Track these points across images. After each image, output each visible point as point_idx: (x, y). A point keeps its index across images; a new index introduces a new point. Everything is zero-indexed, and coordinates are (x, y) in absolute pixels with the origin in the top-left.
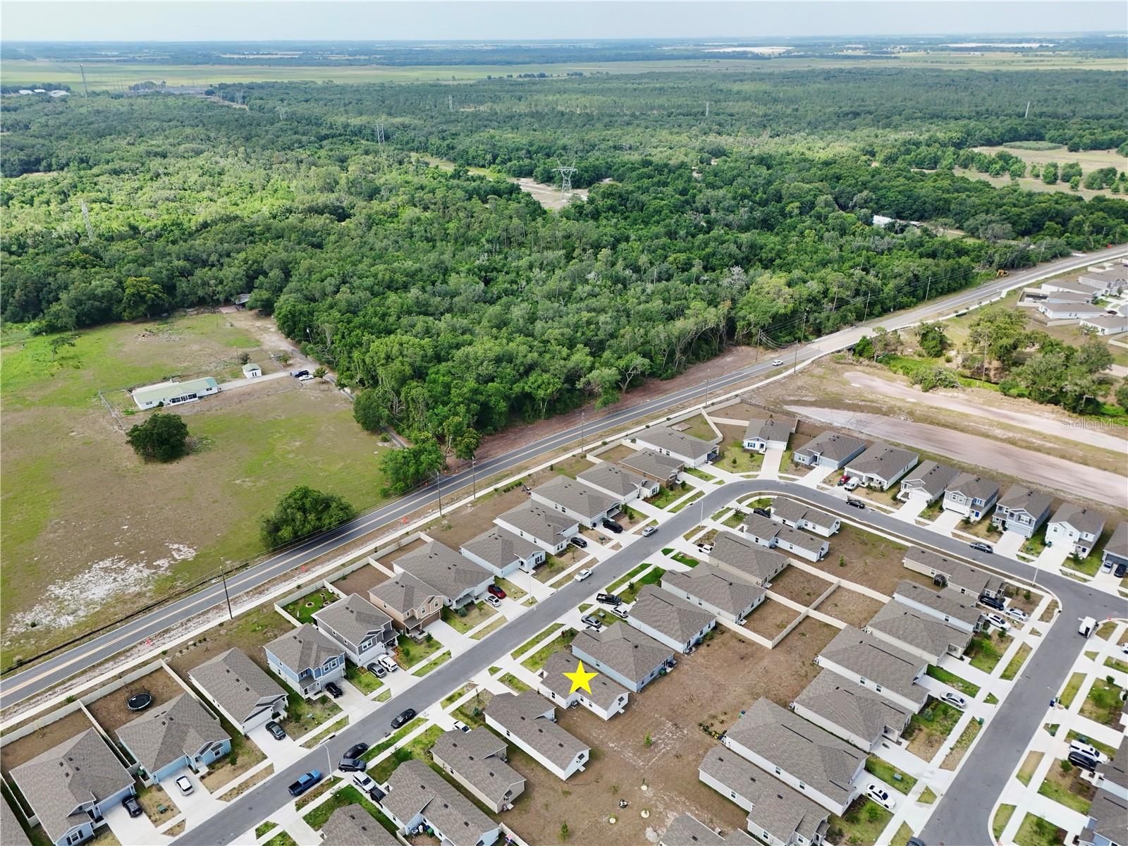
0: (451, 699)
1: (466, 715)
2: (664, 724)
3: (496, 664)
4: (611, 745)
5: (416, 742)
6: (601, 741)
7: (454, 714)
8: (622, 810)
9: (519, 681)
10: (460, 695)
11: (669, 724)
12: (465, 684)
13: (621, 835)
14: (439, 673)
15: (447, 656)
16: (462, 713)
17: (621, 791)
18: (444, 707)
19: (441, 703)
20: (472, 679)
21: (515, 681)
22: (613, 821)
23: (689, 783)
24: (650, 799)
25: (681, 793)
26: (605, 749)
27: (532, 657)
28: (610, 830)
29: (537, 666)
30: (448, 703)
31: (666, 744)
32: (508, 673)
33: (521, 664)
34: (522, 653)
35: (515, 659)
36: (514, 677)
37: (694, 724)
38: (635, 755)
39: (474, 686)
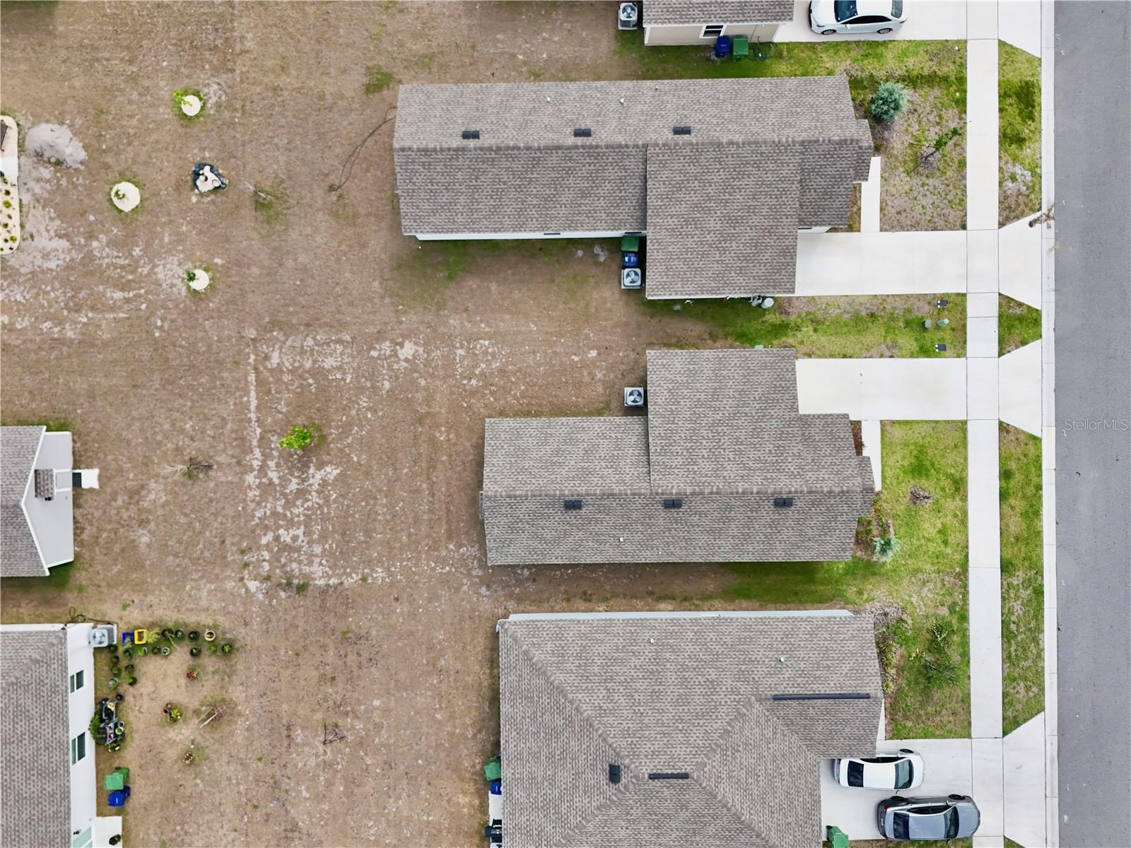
0: (1021, 97)
2: (338, 559)
4: (408, 350)
6: (448, 339)
7: (953, 52)
8: (194, 155)
9: (893, 351)
10: (1011, 139)
11: (319, 574)
12: (1048, 194)
13: (133, 79)
16: (930, 80)
17: (248, 212)
18: (1007, 52)
19: (1035, 62)
20: (1046, 233)
21: (907, 340)
22: (192, 106)
23: (92, 396)
24: (151, 254)
25: (88, 343)
26: (411, 319)
27: (959, 486)
28: (175, 75)
29: (902, 459)
30: (1015, 79)
31: (267, 489)
32: (961, 352)
33: (962, 426)
34: (1005, 475)
35: (1004, 428)
36: (925, 352)
37: (248, 636)
38: (318, 373)
39: (1009, 211)
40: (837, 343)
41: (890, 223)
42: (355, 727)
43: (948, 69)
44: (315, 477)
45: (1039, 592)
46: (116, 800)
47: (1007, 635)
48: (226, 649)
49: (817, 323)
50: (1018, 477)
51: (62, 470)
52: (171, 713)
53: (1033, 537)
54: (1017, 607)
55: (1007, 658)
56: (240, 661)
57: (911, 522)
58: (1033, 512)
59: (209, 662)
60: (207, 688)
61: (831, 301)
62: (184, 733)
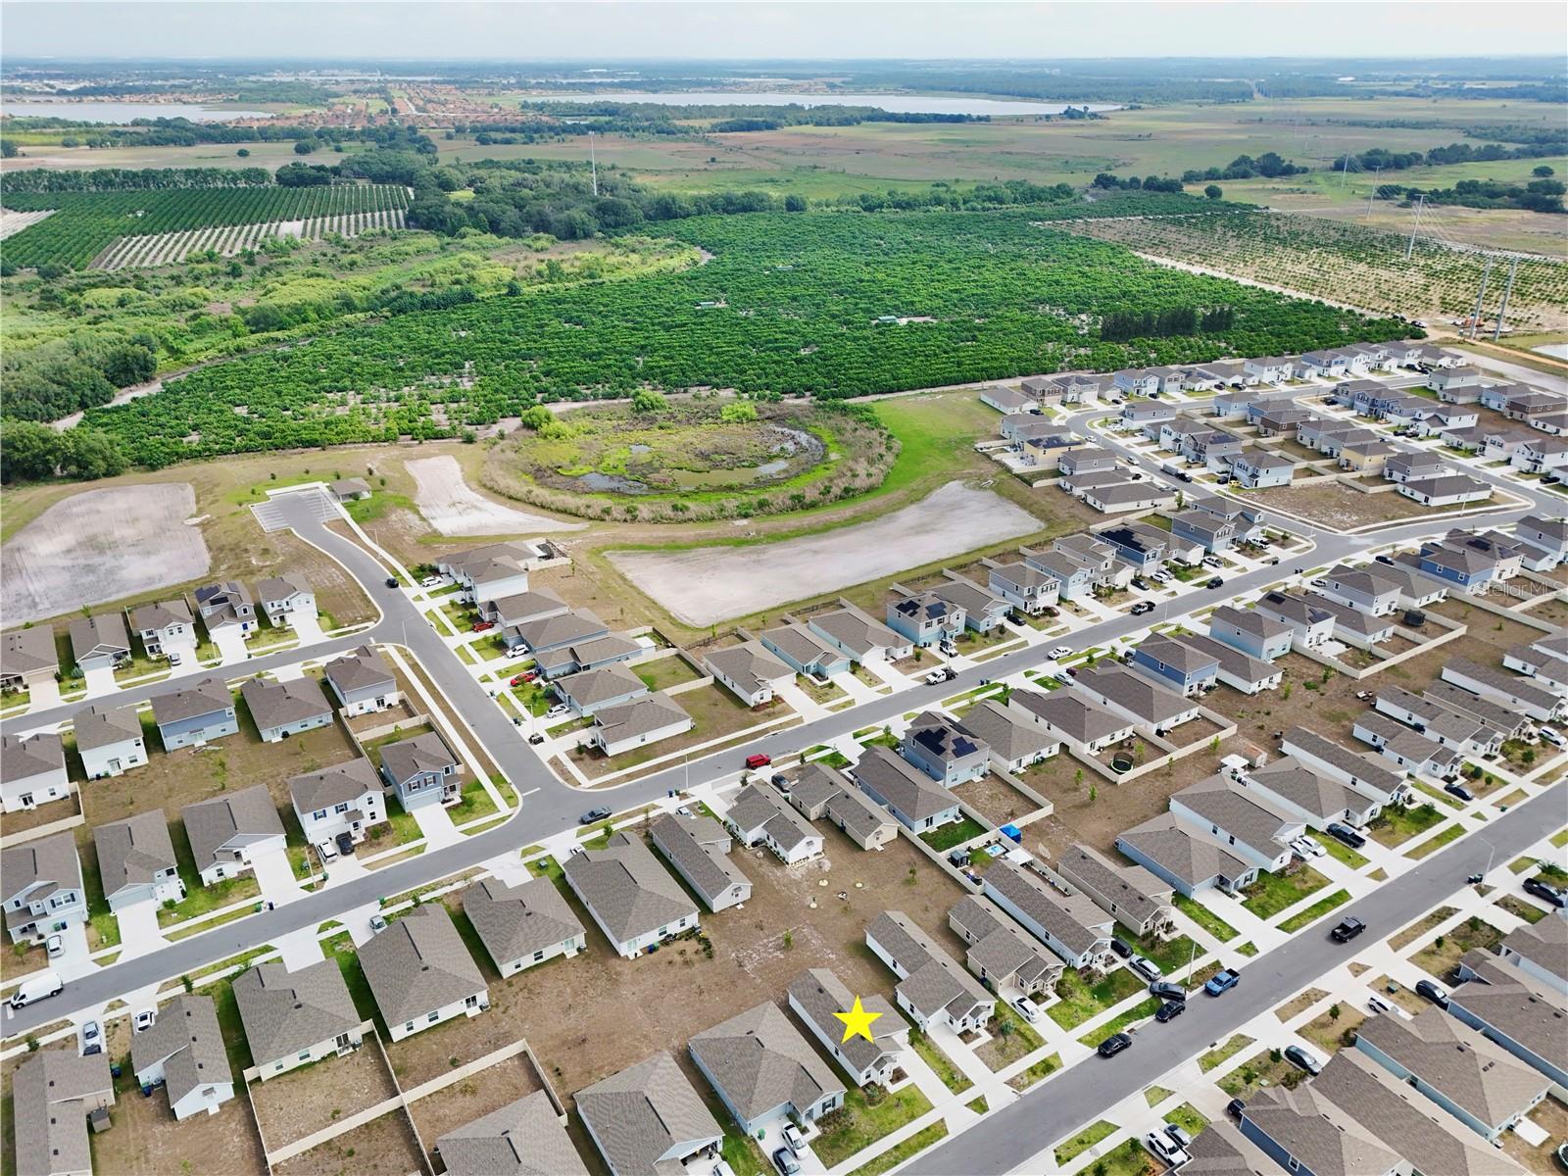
0: (1047, 1067)
1: (1022, 1035)
2: (755, 969)
3: (974, 1118)
4: (832, 956)
5: (1091, 1012)
7: (1041, 1042)
8: (847, 891)
9: (939, 1074)
10: (1033, 1071)
11: (748, 968)
12: (1027, 1091)
14: (1072, 1123)
15: (1064, 1156)
16: (1031, 1044)
17: (841, 907)
18: (1056, 1056)
19: (1061, 1065)
20: (1014, 1098)
21: (946, 1077)
23: (765, 899)
24: (812, 894)
26: (842, 953)
27: (912, 1118)
30: (1051, 1061)
31: (765, 945)
32: (956, 1093)
33: (932, 1108)
34: (928, 1129)
35: (942, 1120)
36: (947, 1083)
37: (717, 960)
38: (809, 941)
39: (1011, 1083)
40: (927, 1058)
41: (976, 1051)
42: (705, 996)
43: (1036, 1043)
44: (778, 953)
45: (896, 1163)
46: (651, 949)
47: (873, 1161)
48: (710, 957)
49: (929, 1048)
50: (929, 1134)
51: (740, 899)
52: (682, 953)
53: (914, 1151)
54: (885, 1160)
55: (865, 1167)
56: (708, 963)
57: (888, 1108)
58: (922, 1146)
59: (703, 955)
60: (695, 958)
61: (938, 1048)
62: (678, 958)
